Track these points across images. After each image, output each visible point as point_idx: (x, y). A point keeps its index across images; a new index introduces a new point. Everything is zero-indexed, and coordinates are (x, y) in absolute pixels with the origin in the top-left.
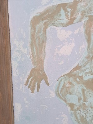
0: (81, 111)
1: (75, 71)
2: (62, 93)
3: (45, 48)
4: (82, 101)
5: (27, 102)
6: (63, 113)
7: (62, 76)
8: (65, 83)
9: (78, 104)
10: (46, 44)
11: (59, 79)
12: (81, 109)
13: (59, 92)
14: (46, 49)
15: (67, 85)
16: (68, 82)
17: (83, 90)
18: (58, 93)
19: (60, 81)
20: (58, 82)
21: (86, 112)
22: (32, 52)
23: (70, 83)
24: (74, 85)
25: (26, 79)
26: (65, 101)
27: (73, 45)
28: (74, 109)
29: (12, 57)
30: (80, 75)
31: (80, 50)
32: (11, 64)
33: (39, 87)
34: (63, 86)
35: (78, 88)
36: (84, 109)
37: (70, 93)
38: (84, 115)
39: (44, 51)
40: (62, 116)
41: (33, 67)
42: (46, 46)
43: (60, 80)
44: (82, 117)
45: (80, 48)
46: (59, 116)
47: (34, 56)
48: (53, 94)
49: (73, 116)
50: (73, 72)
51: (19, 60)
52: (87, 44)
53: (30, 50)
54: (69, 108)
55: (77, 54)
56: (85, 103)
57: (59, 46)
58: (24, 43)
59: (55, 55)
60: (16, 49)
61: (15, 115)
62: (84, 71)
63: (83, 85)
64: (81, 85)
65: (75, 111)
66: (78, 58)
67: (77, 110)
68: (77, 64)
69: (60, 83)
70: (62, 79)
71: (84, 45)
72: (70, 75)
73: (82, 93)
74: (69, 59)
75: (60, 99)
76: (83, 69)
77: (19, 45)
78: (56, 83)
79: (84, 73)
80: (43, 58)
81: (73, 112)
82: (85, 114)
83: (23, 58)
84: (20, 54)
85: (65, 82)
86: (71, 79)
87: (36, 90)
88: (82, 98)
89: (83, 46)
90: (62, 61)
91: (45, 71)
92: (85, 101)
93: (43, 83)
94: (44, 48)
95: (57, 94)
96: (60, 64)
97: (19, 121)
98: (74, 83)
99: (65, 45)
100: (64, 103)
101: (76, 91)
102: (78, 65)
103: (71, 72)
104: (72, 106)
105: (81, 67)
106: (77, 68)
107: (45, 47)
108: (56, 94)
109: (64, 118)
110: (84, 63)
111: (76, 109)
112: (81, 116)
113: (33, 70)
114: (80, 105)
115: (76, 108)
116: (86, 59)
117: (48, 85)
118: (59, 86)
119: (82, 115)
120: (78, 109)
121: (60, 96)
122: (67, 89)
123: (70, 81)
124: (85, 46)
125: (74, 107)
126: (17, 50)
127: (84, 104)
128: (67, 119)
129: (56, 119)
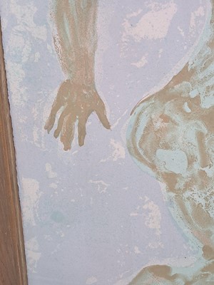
0: (196, 191)
1: (178, 82)
2: (144, 146)
3: (94, 22)
4: (197, 166)
5: (52, 175)
6: (147, 199)
7: (143, 102)
8: (151, 120)
9: (186, 174)
10: (99, 8)
11: (135, 108)
12: (195, 188)
13: (137, 143)
14: (98, 26)
15: (159, 124)
16: (160, 117)
17: (200, 136)
18: (135, 148)
19: (140, 114)
20: (133, 118)
21: (208, 193)
22: (59, 34)
23: (166, 119)
24: (176, 124)
25: (47, 114)
26: (153, 167)
27: (172, 9)
28: (177, 187)
29: (6, 51)
30: (193, 94)
31: (192, 23)
32: (5, 71)
33: (82, 133)
34: (147, 129)
35: (186, 132)
36: (202, 187)
37: (167, 147)
38: (203, 202)
39: (94, 31)
40: (145, 207)
41: (65, 77)
42: (98, 15)
43: (138, 110)
44: (197, 207)
45: (193, 18)
46: (138, 208)
47: (67, 47)
48: (121, 151)
49: (175, 206)
50: (173, 88)
51: (25, 60)
52: (210, 6)
53: (55, 28)
54: (163, 186)
55: (183, 34)
56: (204, 169)
57: (135, 14)
58: (36, 9)
59: (124, 40)
60: (17, 28)
61: (23, 210)
62: (202, 82)
63: (199, 122)
64: (194, 122)
65: (179, 193)
66: (185, 48)
67: (185, 190)
68: (184, 65)
69: (138, 119)
70: (144, 109)
71: (201, 8)
72: (164, 95)
73: (197, 145)
74: (161, 51)
75: (139, 163)
76: (200, 76)
77: (24, 15)
78: (128, 121)
79: (202, 89)
80: (90, 50)
81: (173, 195)
82: (206, 199)
83: (38, 55)
84: (28, 42)
85: (153, 116)
86: (168, 108)
87: (75, 142)
88: (199, 157)
89: (200, 11)
90: (144, 58)
91: (98, 87)
92: (204, 165)
93: (93, 121)
94: (91, 21)
95: (132, 150)
96: (139, 65)
97: (34, 224)
98: (177, 117)
99: (149, 9)
100: (150, 171)
101: (180, 140)
102: (186, 67)
103: (167, 88)
104: (171, 179)
105: (193, 71)
106: (185, 74)
107: (95, 18)
108: (129, 149)
109: (150, 211)
110: (202, 59)
111: (182, 188)
112: (194, 205)
113: (65, 87)
114: (193, 177)
115: (180, 184)
116: (209, 48)
117: (107, 126)
118: (136, 129)
119: (197, 204)
120: (188, 186)
121: (139, 154)
122: (159, 135)
123: (166, 113)
124: (205, 10)
125: (176, 182)
126: (20, 32)
127: (203, 174)
128: (160, 214)
129: (131, 215)
